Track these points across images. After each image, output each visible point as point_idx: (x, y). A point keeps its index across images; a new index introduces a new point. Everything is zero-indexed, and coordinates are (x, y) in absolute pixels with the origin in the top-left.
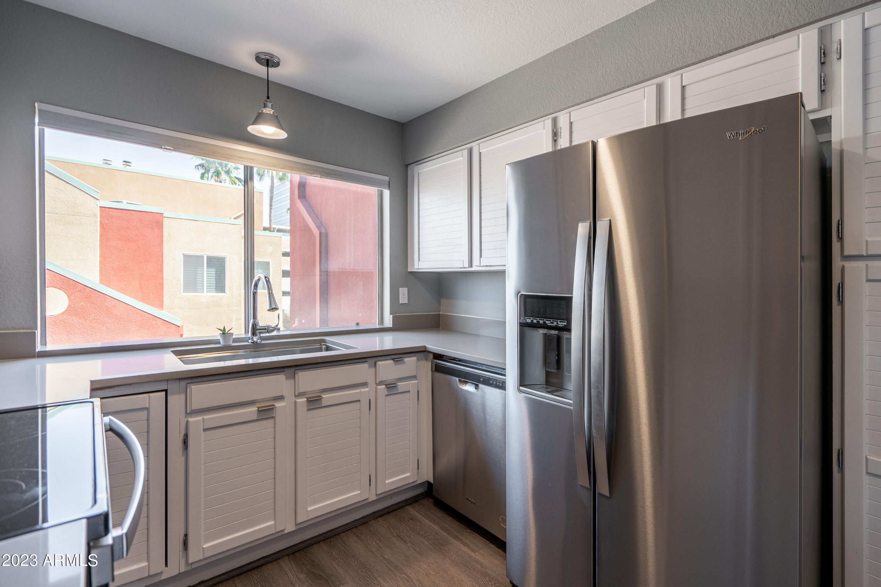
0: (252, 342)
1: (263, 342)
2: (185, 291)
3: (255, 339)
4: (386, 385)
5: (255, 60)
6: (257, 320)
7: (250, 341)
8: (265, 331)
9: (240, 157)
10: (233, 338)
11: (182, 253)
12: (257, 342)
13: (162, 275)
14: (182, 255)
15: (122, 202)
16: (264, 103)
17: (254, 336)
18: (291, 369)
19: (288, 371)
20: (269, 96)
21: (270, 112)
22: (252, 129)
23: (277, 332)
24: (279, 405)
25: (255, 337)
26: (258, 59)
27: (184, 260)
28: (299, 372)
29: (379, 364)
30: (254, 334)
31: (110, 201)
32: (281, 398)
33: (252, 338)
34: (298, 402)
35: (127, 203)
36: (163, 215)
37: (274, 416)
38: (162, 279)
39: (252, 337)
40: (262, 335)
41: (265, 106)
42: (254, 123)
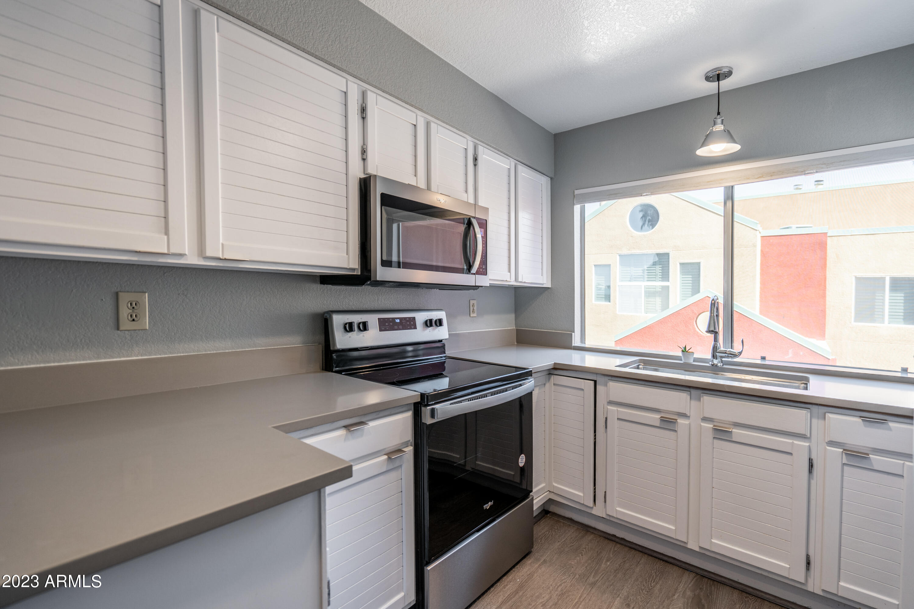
0: (712, 364)
1: (725, 366)
2: (856, 321)
3: (715, 362)
4: (844, 450)
5: (706, 81)
6: (718, 343)
7: (710, 363)
8: (726, 355)
9: (708, 182)
10: (694, 358)
11: (854, 276)
12: (717, 365)
13: (825, 302)
14: (854, 278)
15: (791, 227)
16: (714, 121)
17: (714, 359)
18: (697, 390)
19: (694, 392)
20: (719, 111)
21: (721, 128)
22: (701, 152)
23: (761, 361)
24: (681, 421)
25: (716, 360)
26: (708, 78)
27: (856, 284)
28: (705, 396)
29: (830, 417)
30: (714, 356)
31: (781, 229)
32: (684, 415)
33: (712, 361)
34: (702, 425)
35: (797, 227)
36: (827, 234)
37: (676, 430)
38: (825, 305)
39: (712, 359)
40: (723, 359)
41: (715, 124)
42: (703, 145)
